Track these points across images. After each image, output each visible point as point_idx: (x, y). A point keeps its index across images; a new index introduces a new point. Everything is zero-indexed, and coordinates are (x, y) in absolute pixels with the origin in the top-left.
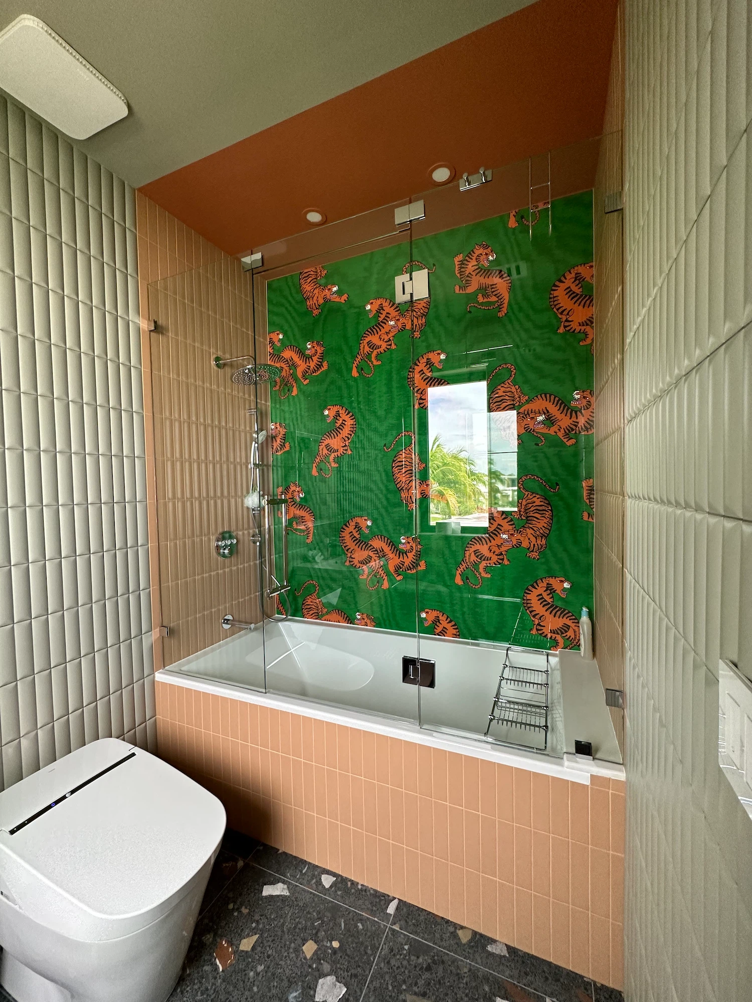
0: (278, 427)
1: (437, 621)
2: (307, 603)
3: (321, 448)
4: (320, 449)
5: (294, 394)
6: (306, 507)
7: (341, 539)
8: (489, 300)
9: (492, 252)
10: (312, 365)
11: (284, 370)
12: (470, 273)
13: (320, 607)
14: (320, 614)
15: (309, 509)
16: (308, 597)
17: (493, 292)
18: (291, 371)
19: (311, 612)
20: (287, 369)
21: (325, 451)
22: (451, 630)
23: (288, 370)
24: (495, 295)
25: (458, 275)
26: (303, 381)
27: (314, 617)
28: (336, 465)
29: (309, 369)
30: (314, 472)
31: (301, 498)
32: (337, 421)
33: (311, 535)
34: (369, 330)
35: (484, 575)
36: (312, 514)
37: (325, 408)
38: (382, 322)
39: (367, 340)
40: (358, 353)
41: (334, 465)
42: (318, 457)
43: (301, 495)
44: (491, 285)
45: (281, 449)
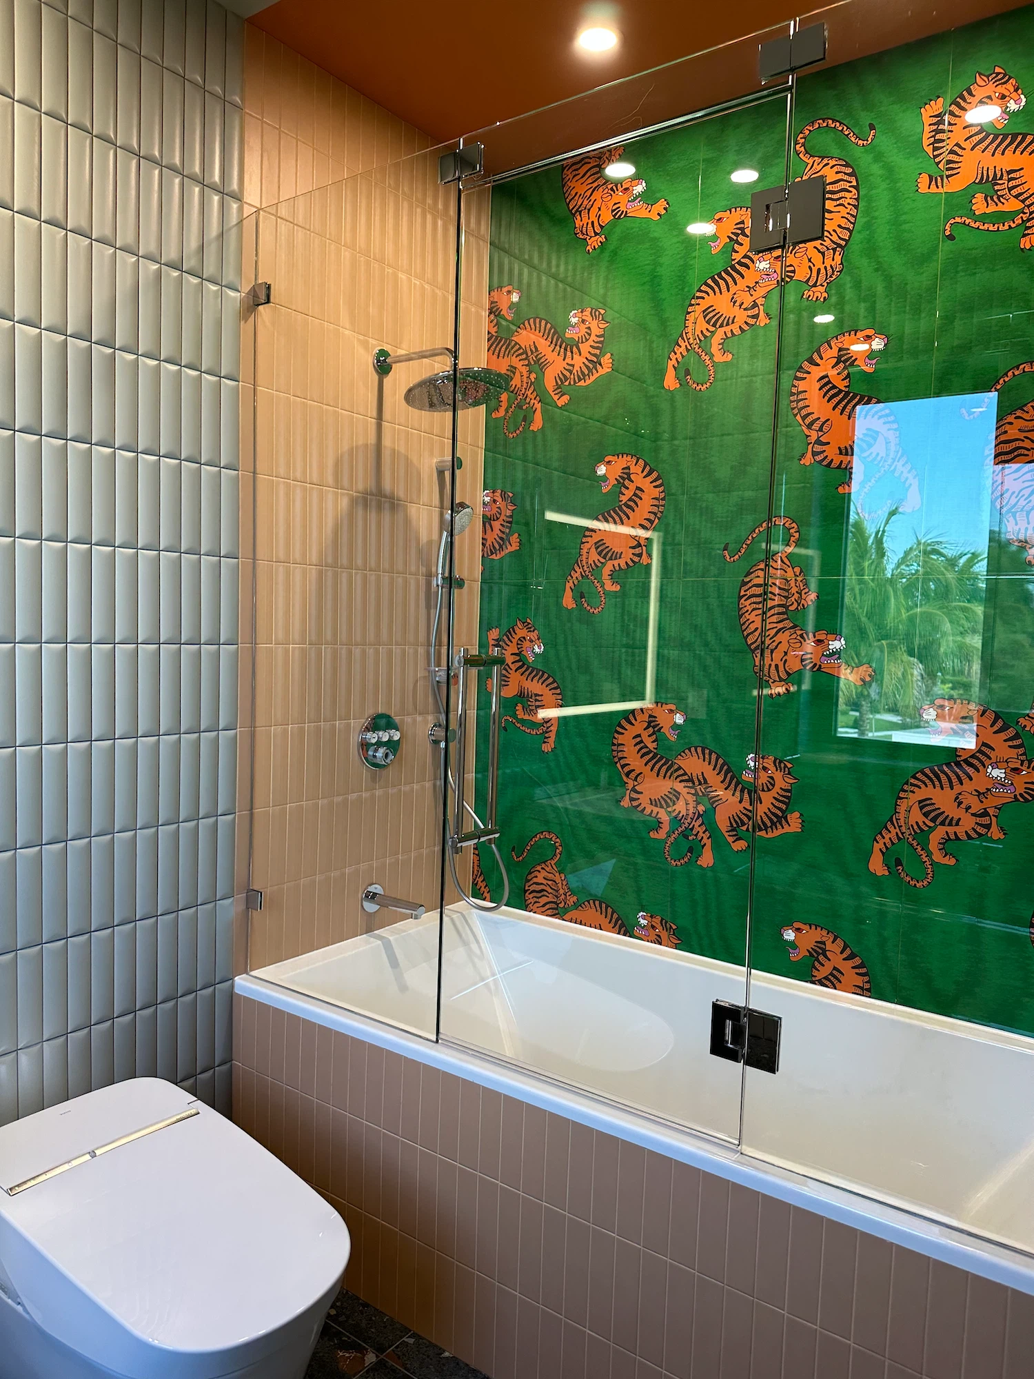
0: (499, 499)
1: (819, 952)
2: (535, 880)
3: (585, 547)
4: (584, 552)
5: (534, 427)
6: (546, 676)
7: (615, 748)
8: (1000, 208)
9: (1016, 90)
10: (578, 361)
11: (518, 374)
12: (957, 145)
13: (561, 891)
14: (561, 905)
15: (551, 680)
16: (539, 868)
17: (1010, 189)
18: (533, 376)
19: (543, 900)
20: (524, 370)
21: (594, 556)
22: (850, 975)
23: (525, 374)
24: (1016, 197)
25: (929, 150)
26: (556, 398)
27: (549, 912)
28: (617, 588)
29: (570, 372)
30: (568, 601)
31: (536, 655)
32: (623, 490)
33: (553, 735)
34: (710, 281)
35: (938, 857)
36: (558, 691)
37: (601, 460)
38: (740, 263)
39: (704, 304)
40: (681, 336)
41: (610, 587)
42: (577, 568)
43: (537, 650)
44: (1009, 173)
45: (501, 546)
